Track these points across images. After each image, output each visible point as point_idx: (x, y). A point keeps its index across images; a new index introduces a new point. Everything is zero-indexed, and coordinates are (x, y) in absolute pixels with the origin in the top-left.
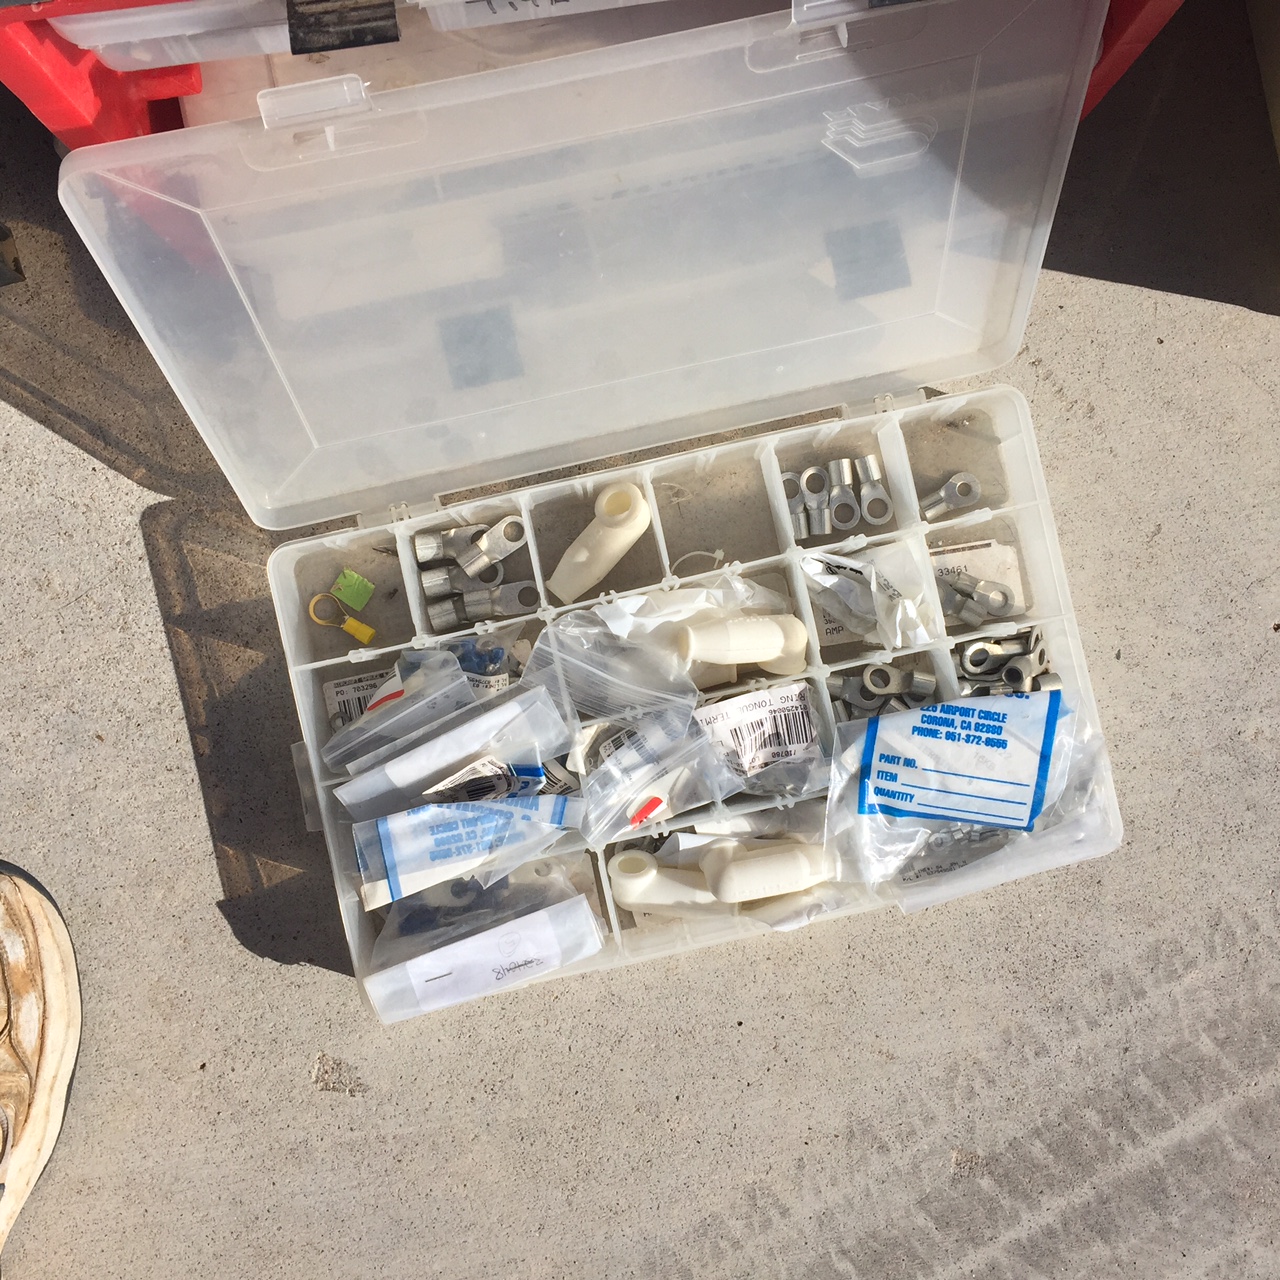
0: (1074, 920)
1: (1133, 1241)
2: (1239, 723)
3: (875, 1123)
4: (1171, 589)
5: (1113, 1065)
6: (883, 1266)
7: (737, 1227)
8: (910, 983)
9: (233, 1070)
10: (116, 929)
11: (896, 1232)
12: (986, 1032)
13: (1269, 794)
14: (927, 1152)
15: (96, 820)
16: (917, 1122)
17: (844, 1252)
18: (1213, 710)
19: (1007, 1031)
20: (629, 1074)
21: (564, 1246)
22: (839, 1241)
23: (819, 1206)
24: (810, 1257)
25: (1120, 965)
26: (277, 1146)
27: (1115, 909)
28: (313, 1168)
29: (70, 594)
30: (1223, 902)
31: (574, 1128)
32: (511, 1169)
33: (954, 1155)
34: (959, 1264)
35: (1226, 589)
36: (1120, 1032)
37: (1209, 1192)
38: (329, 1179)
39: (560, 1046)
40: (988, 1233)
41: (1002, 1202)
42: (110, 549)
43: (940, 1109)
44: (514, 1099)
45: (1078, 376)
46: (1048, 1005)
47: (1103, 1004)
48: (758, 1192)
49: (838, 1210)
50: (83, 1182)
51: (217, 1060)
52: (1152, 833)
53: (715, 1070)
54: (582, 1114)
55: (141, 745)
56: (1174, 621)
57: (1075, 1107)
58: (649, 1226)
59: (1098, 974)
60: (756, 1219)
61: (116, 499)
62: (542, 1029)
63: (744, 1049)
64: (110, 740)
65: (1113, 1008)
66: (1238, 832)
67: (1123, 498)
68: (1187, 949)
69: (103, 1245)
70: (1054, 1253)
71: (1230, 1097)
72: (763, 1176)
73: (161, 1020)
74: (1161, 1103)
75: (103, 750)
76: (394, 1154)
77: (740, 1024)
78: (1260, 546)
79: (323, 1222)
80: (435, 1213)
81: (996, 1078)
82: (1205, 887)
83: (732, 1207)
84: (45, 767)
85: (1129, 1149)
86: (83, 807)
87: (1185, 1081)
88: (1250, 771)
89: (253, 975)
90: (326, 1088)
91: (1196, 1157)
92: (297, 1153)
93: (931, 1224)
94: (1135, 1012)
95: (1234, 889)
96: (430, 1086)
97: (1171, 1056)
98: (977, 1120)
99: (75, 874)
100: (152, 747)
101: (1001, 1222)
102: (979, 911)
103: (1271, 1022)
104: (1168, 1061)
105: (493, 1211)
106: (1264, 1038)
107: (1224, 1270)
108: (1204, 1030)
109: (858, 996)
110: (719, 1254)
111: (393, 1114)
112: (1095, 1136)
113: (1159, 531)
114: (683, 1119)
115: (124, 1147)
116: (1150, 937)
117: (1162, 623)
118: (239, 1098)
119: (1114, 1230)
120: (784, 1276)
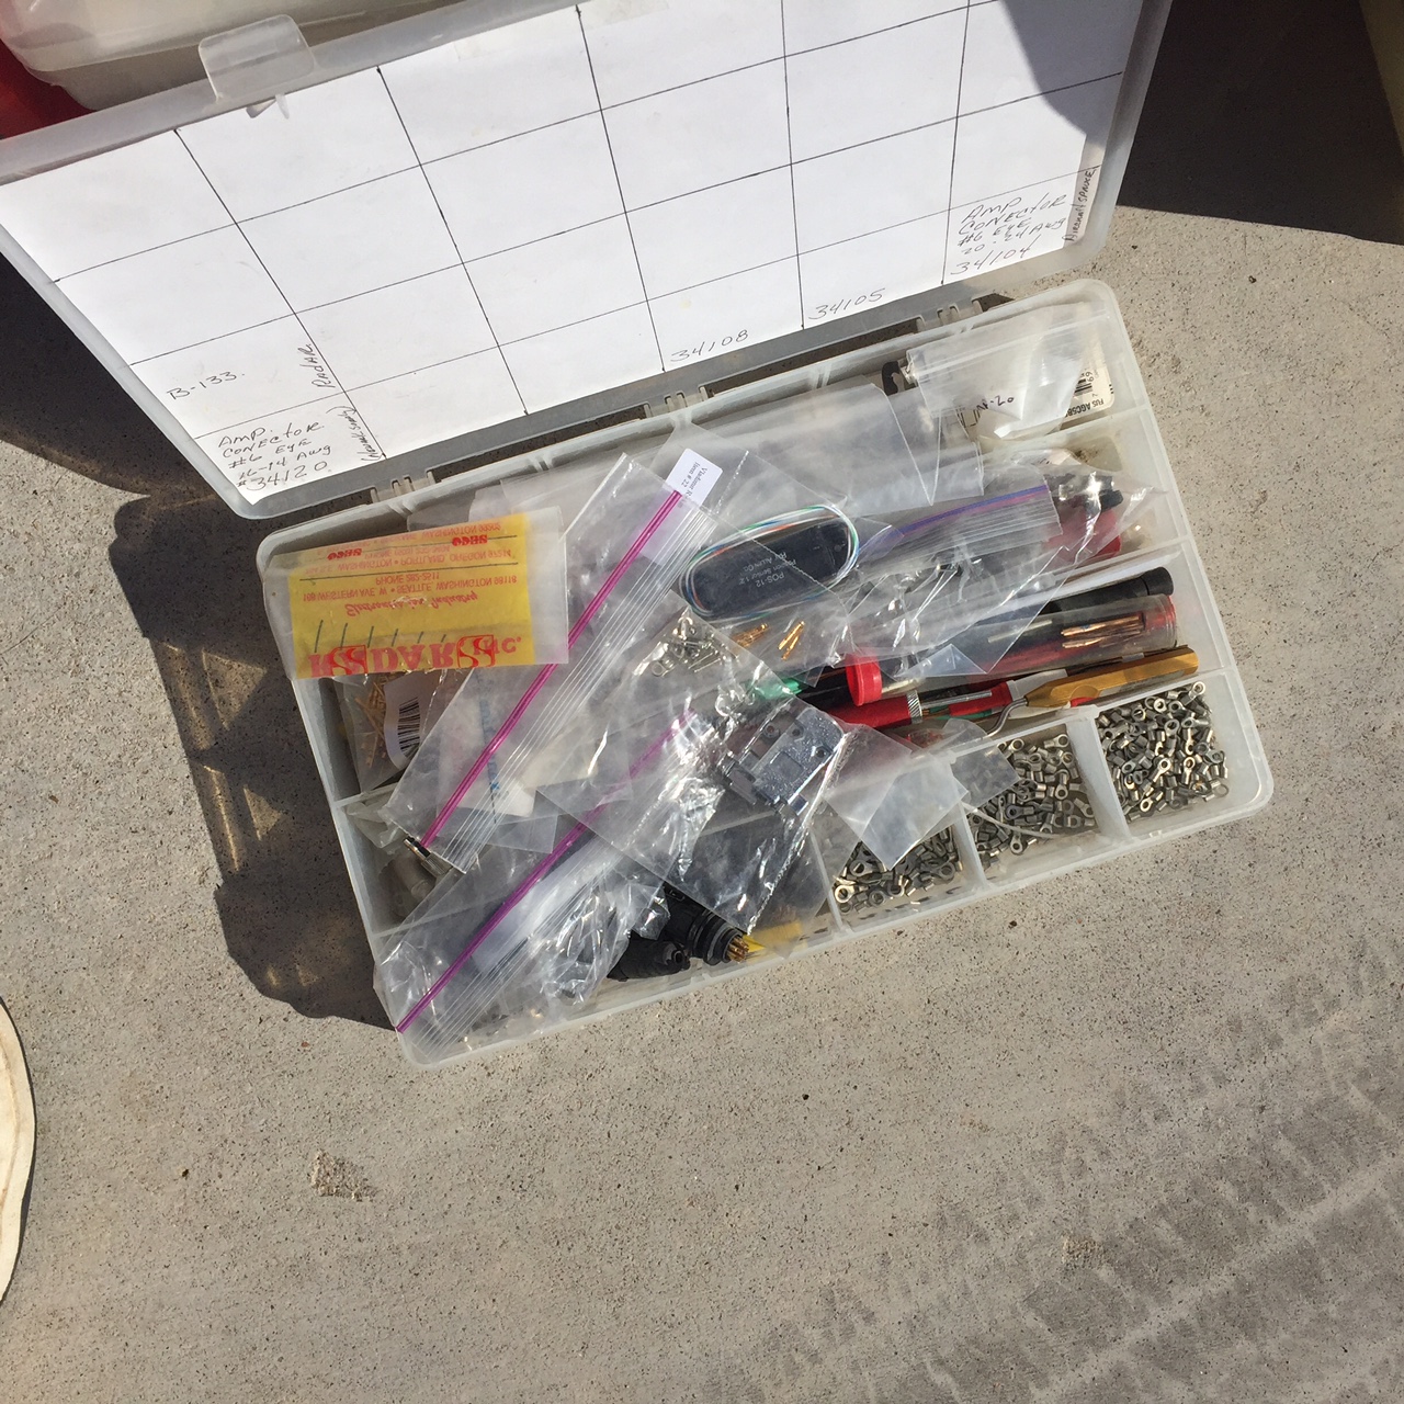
0: (1191, 958)
1: (1284, 1336)
2: (1374, 718)
3: (971, 1207)
4: (1282, 566)
5: (1247, 1128)
6: (988, 1377)
7: (814, 1337)
8: (1003, 1041)
9: (220, 1176)
10: (81, 1018)
11: (1000, 1336)
12: (1095, 1094)
14: (1033, 1239)
15: (53, 894)
16: (1020, 1205)
17: (941, 1362)
18: (1340, 704)
19: (1119, 1093)
20: (678, 1162)
21: (613, 1367)
22: (935, 1348)
23: (909, 1309)
24: (900, 1369)
25: (1249, 1009)
26: (274, 1262)
27: (1239, 942)
28: (317, 1286)
29: (14, 634)
30: (1366, 929)
31: (618, 1227)
32: (547, 1279)
33: (1066, 1241)
34: (1078, 1371)
35: (1348, 562)
36: (1253, 1088)
37: (1370, 1274)
38: (336, 1299)
39: (598, 1131)
40: (1111, 1333)
41: (1126, 1295)
42: (57, 582)
43: (1046, 1188)
44: (546, 1196)
45: (1158, 326)
46: (1167, 1059)
47: (1232, 1055)
48: (836, 1295)
49: (932, 1312)
50: (53, 1314)
51: (202, 1165)
52: (1277, 851)
53: (779, 1152)
54: (627, 1211)
55: (101, 804)
56: (1288, 603)
57: (1206, 1179)
58: (711, 1340)
59: (1224, 1020)
60: (835, 1327)
61: (61, 526)
62: (575, 1113)
63: (812, 1127)
64: (65, 801)
65: (1243, 1059)
66: (1379, 845)
67: (1220, 463)
68: (1329, 986)
69: (79, 1387)
70: (1190, 1353)
71: (1390, 1159)
72: (841, 1275)
73: (135, 1121)
74: (1307, 1170)
75: (58, 812)
76: (410, 1267)
77: (806, 1097)
78: (1383, 510)
79: (330, 1350)
80: (460, 1335)
81: (1111, 1148)
82: (1345, 911)
83: (807, 1313)
85: (1272, 1226)
86: (37, 879)
87: (1334, 1143)
88: (1389, 774)
89: (239, 1065)
90: (328, 1193)
91: (1354, 1232)
92: (299, 1271)
93: (1042, 1325)
94: (1270, 1064)
95: (1376, 913)
96: (449, 1185)
97: (1317, 1114)
98: (1090, 1199)
99: (31, 957)
100: (113, 806)
101: (1125, 1319)
102: (1078, 952)
104: (1313, 1120)
105: (528, 1329)
107: (1393, 1366)
108: (1353, 1081)
109: (943, 1059)
110: (794, 1370)
111: (407, 1220)
112: (1231, 1213)
113: (1265, 499)
114: (745, 1213)
115: (99, 1271)
116: (1283, 974)
117: (1274, 606)
118: (228, 1208)
119: (1260, 1323)
120: (872, 1393)
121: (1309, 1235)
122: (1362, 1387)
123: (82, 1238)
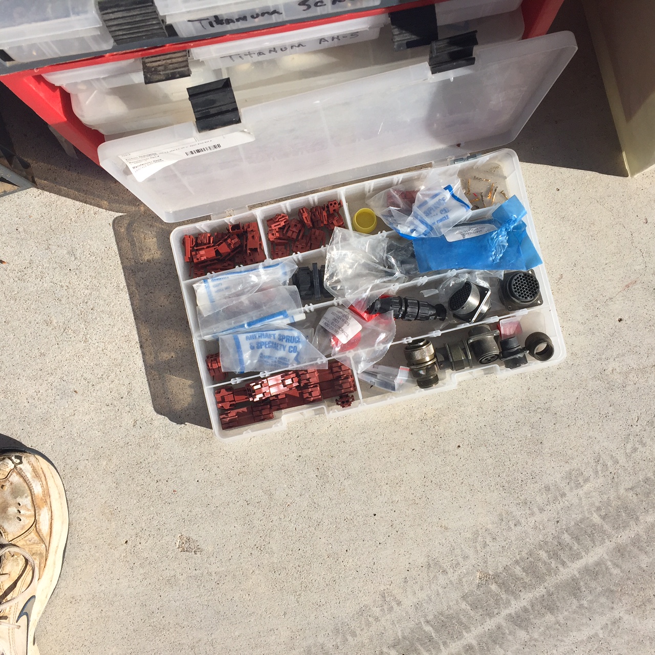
0: (530, 461)
1: (566, 613)
2: (604, 366)
3: (440, 560)
4: (569, 304)
5: (551, 529)
6: (446, 628)
7: (377, 611)
8: (454, 493)
9: (140, 543)
10: (85, 479)
11: (452, 611)
12: (491, 515)
13: (620, 398)
14: (465, 573)
15: (75, 429)
16: (460, 559)
17: (428, 622)
18: (591, 360)
19: (501, 515)
20: (323, 540)
21: (296, 622)
22: (425, 616)
23: (415, 600)
24: (411, 625)
25: (553, 482)
26: (161, 578)
27: (549, 455)
28: (178, 588)
29: (61, 326)
30: (600, 450)
31: (299, 566)
32: (270, 586)
33: (478, 574)
34: (482, 626)
35: (595, 303)
36: (554, 513)
37: (601, 589)
38: (186, 594)
39: (291, 527)
40: (496, 611)
41: (502, 596)
42: (78, 306)
43: (471, 553)
44: (270, 553)
46: (520, 502)
47: (546, 500)
48: (386, 594)
49: (424, 602)
50: (73, 598)
51: (133, 539)
52: (565, 419)
53: (364, 537)
54: (303, 560)
55: (95, 394)
56: (571, 319)
57: (535, 550)
58: (336, 612)
59: (543, 486)
60: (385, 607)
61: (80, 283)
62: (283, 520)
63: (377, 527)
64: (80, 392)
65: (551, 502)
66: (606, 417)
68: (584, 473)
69: (83, 627)
70: (528, 620)
71: (609, 543)
72: (388, 587)
73: (107, 521)
74: (576, 547)
75: (77, 397)
76: (215, 581)
77: (375, 515)
78: (610, 282)
79: (183, 613)
80: (235, 608)
81: (497, 537)
82: (592, 443)
83: (374, 601)
84: (51, 406)
85: (561, 569)
86: (69, 424)
87: (586, 536)
88: (611, 388)
89: (148, 499)
90: (183, 551)
91: (593, 572)
92: (171, 582)
93: (469, 608)
94: (562, 503)
95: (605, 444)
96: (231, 548)
97: (580, 524)
98: (488, 557)
99: (66, 455)
100: (99, 395)
101: (502, 605)
102: (485, 458)
103: (627, 507)
104: (578, 527)
105: (262, 606)
106: (624, 514)
107: (610, 627)
108: (595, 511)
109: (430, 500)
110: (369, 624)
111: (214, 562)
112: (545, 563)
113: (562, 277)
114: (350, 561)
115: (91, 581)
116: (567, 468)
117: (565, 320)
118: (143, 556)
119: (556, 608)
120: (400, 634)
121: (576, 573)
122: (596, 635)
123: (85, 567)
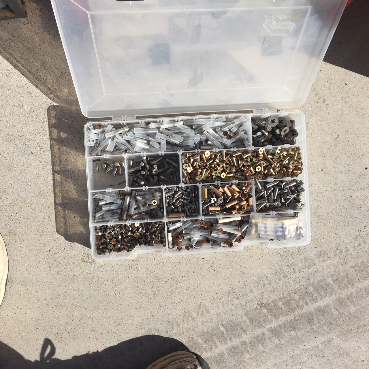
1: (303, 332)
2: (352, 193)
3: (237, 290)
4: (339, 154)
5: (304, 283)
6: (233, 330)
7: (194, 314)
8: (252, 254)
9: (58, 253)
10: (30, 208)
11: (238, 321)
12: (271, 269)
13: (357, 214)
14: (250, 300)
15: (28, 176)
16: (248, 292)
17: (223, 325)
18: (345, 189)
19: (276, 270)
20: (170, 268)
21: (145, 314)
22: (222, 322)
23: (218, 312)
24: (213, 325)
25: (310, 256)
26: (68, 275)
28: (77, 283)
29: (29, 110)
30: (340, 242)
32: (133, 291)
33: (257, 302)
34: (254, 332)
35: (354, 156)
36: (307, 274)
37: (325, 321)
38: (81, 287)
39: (152, 258)
40: (263, 325)
41: (268, 317)
42: (42, 99)
43: (255, 289)
44: (137, 271)
45: (322, 91)
46: (289, 264)
47: (304, 266)
48: (201, 305)
49: (223, 313)
51: (54, 249)
52: (324, 220)
53: (194, 270)
54: (155, 278)
55: (44, 157)
56: (338, 163)
57: (292, 293)
58: (170, 311)
59: (304, 257)
60: (200, 313)
61: (46, 85)
63: (203, 266)
64: (35, 154)
65: (306, 267)
66: (347, 223)
67: (330, 126)
68: (329, 254)
70: (280, 332)
71: (334, 296)
72: (203, 301)
73: (39, 236)
74: (315, 295)
75: (33, 157)
76: (101, 282)
77: (203, 258)
78: (365, 145)
79: (78, 298)
80: (110, 300)
81: (272, 282)
82: (336, 237)
83: (194, 309)
84: (15, 159)
85: (305, 306)
86: (25, 172)
87: (323, 290)
88: (353, 207)
89: (67, 227)
90: (84, 261)
91: (322, 311)
92: (73, 278)
93: (248, 320)
94: (312, 269)
95: (344, 239)
96: (114, 265)
97: (320, 283)
98: (265, 293)
99: (20, 191)
100: (47, 158)
101: (267, 322)
103: (348, 277)
104: (319, 284)
105: (127, 302)
106: (346, 281)
107: (326, 343)
108: (330, 277)
109: (237, 255)
110: (188, 321)
111: (102, 271)
112: (296, 302)
113: (338, 137)
114: (184, 283)
115: (24, 270)
116: (319, 249)
117: (335, 163)
118: (59, 261)
119: (297, 328)
120: (205, 330)
121: (313, 310)
122: (318, 347)
123: (21, 262)
